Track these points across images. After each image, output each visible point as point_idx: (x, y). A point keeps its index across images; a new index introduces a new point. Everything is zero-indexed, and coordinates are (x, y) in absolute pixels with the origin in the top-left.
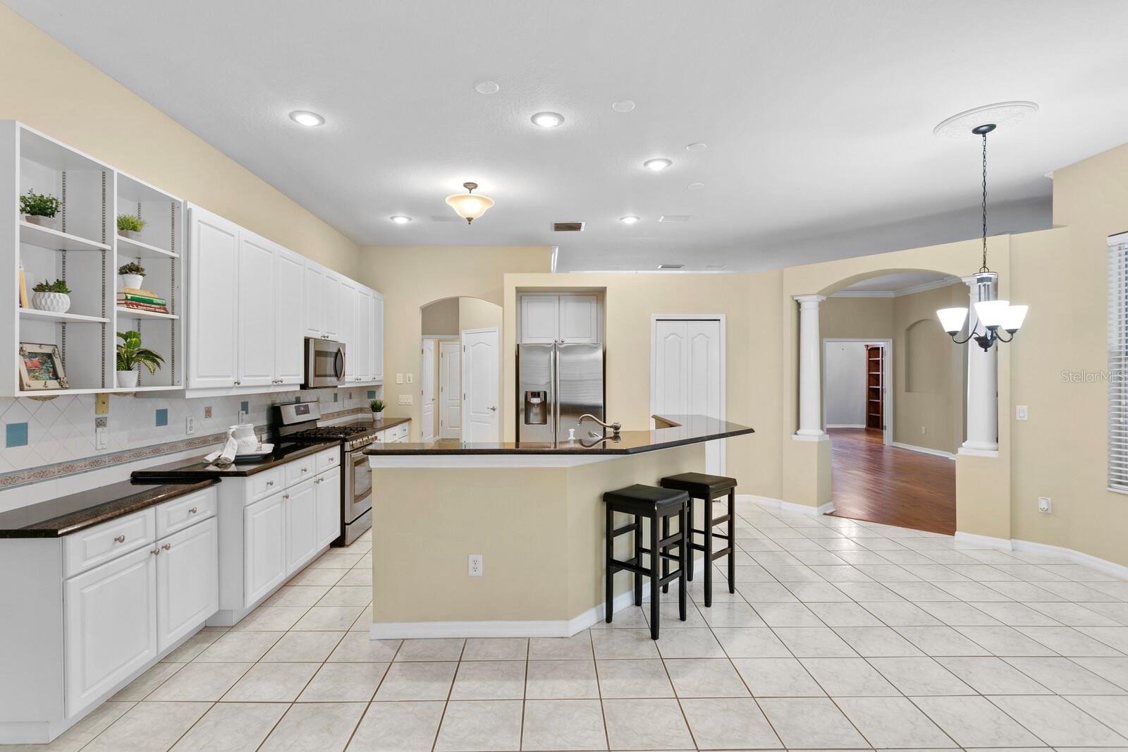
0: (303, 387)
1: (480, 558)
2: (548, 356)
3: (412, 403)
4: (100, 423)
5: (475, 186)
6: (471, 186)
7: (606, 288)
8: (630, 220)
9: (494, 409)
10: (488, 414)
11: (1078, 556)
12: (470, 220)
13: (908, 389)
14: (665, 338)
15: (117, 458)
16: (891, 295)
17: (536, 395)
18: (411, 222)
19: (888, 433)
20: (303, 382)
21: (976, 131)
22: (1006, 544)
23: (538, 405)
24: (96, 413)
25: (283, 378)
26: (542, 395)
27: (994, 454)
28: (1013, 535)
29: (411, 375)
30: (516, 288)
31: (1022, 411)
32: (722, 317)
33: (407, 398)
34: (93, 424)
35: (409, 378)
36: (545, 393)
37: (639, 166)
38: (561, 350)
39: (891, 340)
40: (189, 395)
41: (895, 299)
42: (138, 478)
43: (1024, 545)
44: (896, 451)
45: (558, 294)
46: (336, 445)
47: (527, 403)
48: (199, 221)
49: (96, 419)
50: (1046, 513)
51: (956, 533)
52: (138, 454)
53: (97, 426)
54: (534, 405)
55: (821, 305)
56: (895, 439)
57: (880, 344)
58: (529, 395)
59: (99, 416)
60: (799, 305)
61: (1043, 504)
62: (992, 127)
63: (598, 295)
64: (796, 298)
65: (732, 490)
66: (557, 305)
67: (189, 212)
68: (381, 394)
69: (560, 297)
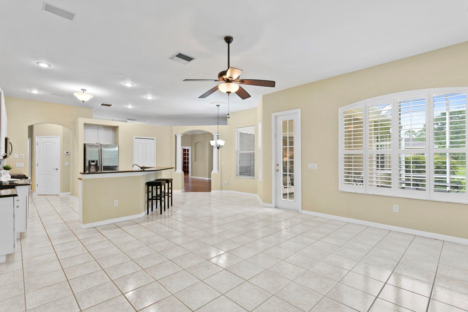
1: (117, 201)
2: (98, 149)
3: (23, 167)
5: (86, 90)
6: (84, 90)
7: (118, 126)
8: (130, 107)
9: (57, 169)
10: (54, 171)
11: (231, 192)
12: (83, 101)
13: (195, 161)
14: (138, 144)
16: (191, 134)
17: (93, 161)
18: (40, 93)
19: (190, 174)
21: (217, 105)
22: (220, 191)
23: (94, 165)
26: (96, 162)
27: (218, 172)
28: (221, 189)
29: (23, 155)
30: (84, 123)
31: (223, 162)
32: (155, 139)
36: (97, 161)
37: (145, 97)
38: (103, 146)
39: (191, 147)
41: (192, 135)
43: (223, 191)
44: (192, 179)
45: (98, 126)
47: (90, 165)
50: (227, 184)
51: (211, 191)
54: (92, 165)
55: (182, 137)
56: (192, 175)
57: (187, 148)
58: (90, 162)
60: (176, 136)
61: (226, 182)
62: (219, 105)
63: (115, 129)
64: (176, 135)
65: (172, 181)
66: (97, 130)
68: (5, 162)
69: (98, 128)
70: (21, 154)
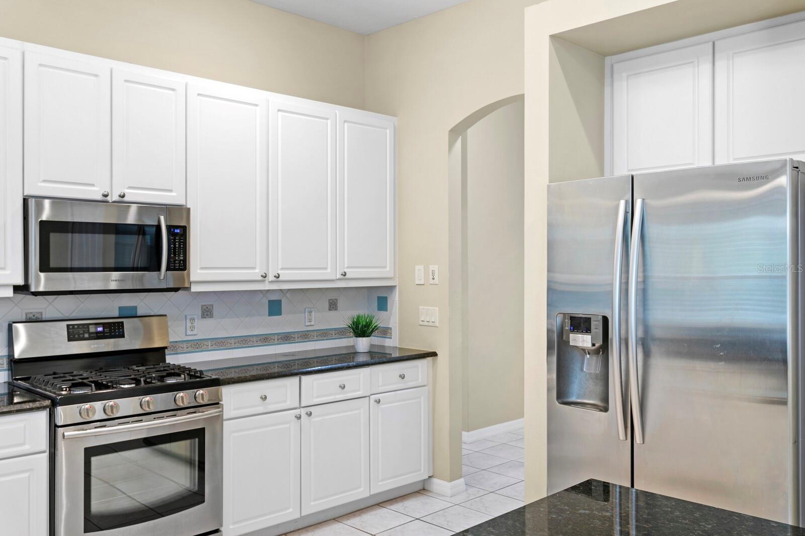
0: (23, 290)
3: (437, 324)
20: (20, 283)
29: (436, 268)
33: (433, 314)
35: (433, 272)
36: (605, 320)
46: (31, 410)
58: (567, 324)
68: (395, 301)
69: (717, 44)
70: (432, 267)
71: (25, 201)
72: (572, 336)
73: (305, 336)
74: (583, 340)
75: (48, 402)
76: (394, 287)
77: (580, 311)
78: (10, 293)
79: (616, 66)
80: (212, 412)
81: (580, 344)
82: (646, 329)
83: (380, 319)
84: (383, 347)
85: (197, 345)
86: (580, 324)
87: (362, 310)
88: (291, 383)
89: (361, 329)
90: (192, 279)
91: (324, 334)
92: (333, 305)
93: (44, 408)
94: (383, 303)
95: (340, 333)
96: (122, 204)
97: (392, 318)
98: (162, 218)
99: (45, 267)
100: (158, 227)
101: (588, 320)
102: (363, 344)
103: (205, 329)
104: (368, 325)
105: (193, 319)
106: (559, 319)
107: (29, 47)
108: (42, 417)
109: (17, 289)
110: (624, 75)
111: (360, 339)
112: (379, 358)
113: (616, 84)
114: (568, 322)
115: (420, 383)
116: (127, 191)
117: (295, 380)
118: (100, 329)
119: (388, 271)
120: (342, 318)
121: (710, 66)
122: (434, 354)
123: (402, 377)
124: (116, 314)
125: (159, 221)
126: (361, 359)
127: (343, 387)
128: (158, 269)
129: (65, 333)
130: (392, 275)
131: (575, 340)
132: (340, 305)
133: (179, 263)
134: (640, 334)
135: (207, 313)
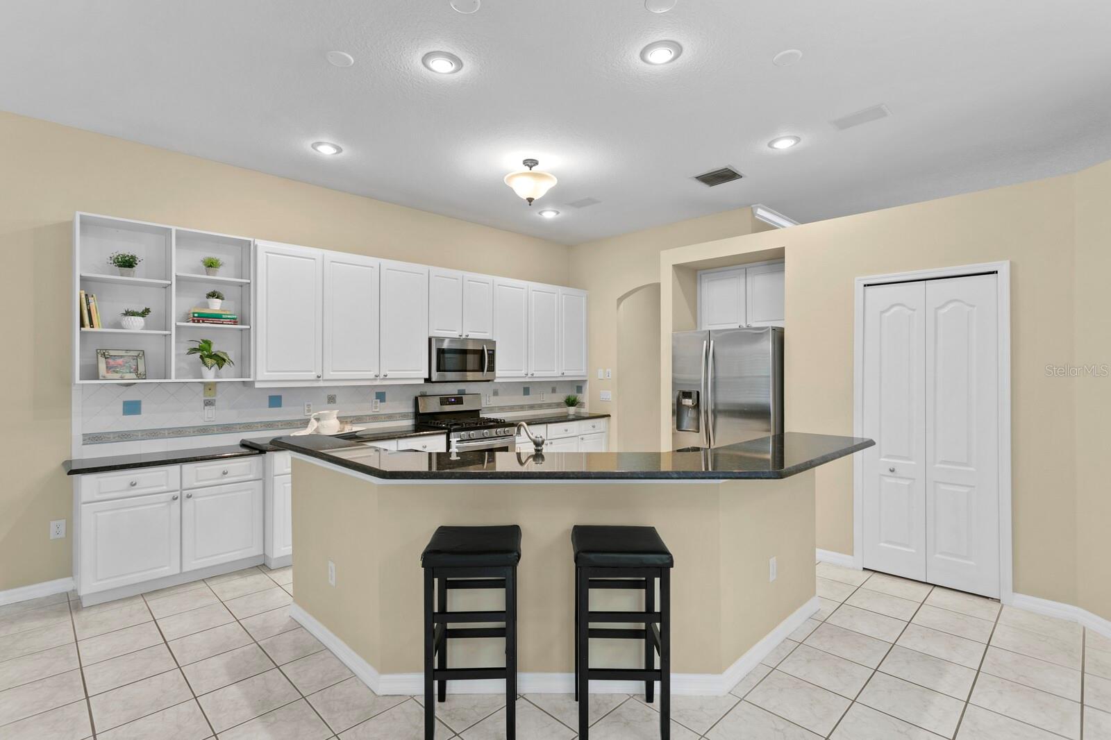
0: (428, 380)
2: (701, 348)
3: (611, 400)
4: (208, 403)
6: (531, 163)
7: (783, 249)
8: (784, 144)
12: (530, 200)
14: (883, 312)
15: (227, 428)
20: (427, 377)
24: (205, 396)
25: (388, 373)
26: (694, 396)
30: (674, 266)
32: (1002, 267)
33: (608, 395)
34: (203, 404)
35: (608, 372)
36: (698, 393)
38: (715, 339)
40: (257, 385)
42: (244, 445)
45: (744, 265)
46: (441, 434)
47: (680, 406)
48: (266, 252)
49: (204, 401)
52: (249, 427)
53: (206, 405)
58: (681, 395)
59: (207, 398)
63: (773, 260)
67: (256, 247)
68: (587, 389)
69: (747, 270)
70: (607, 370)
71: (430, 340)
72: (683, 400)
73: (541, 406)
74: (688, 402)
75: (446, 431)
76: (586, 381)
77: (687, 390)
78: (422, 382)
79: (703, 276)
80: (511, 438)
81: (687, 404)
82: (715, 405)
83: (580, 397)
84: (580, 413)
85: (491, 410)
86: (687, 395)
87: (571, 393)
88: (543, 427)
89: (571, 402)
90: (497, 375)
91: (550, 406)
92: (554, 391)
93: (444, 433)
94: (579, 389)
95: (558, 405)
96: (467, 340)
97: (585, 397)
98: (485, 346)
99: (439, 370)
100: (483, 350)
101: (690, 393)
102: (572, 410)
103: (494, 401)
104: (575, 400)
105: (489, 397)
106: (677, 393)
107: (431, 268)
108: (444, 437)
109: (426, 380)
110: (706, 280)
111: (571, 408)
112: (579, 418)
113: (703, 284)
114: (681, 393)
115: (602, 430)
116: (469, 333)
117: (544, 426)
118: (453, 400)
119: (583, 372)
120: (560, 397)
121: (744, 280)
122: (609, 416)
123: (594, 427)
124: (457, 393)
125: (483, 348)
126: (571, 417)
127: (566, 430)
128: (483, 371)
129: (439, 401)
130: (585, 374)
131: (685, 402)
132: (557, 390)
133: (492, 368)
134: (713, 407)
135: (496, 393)
